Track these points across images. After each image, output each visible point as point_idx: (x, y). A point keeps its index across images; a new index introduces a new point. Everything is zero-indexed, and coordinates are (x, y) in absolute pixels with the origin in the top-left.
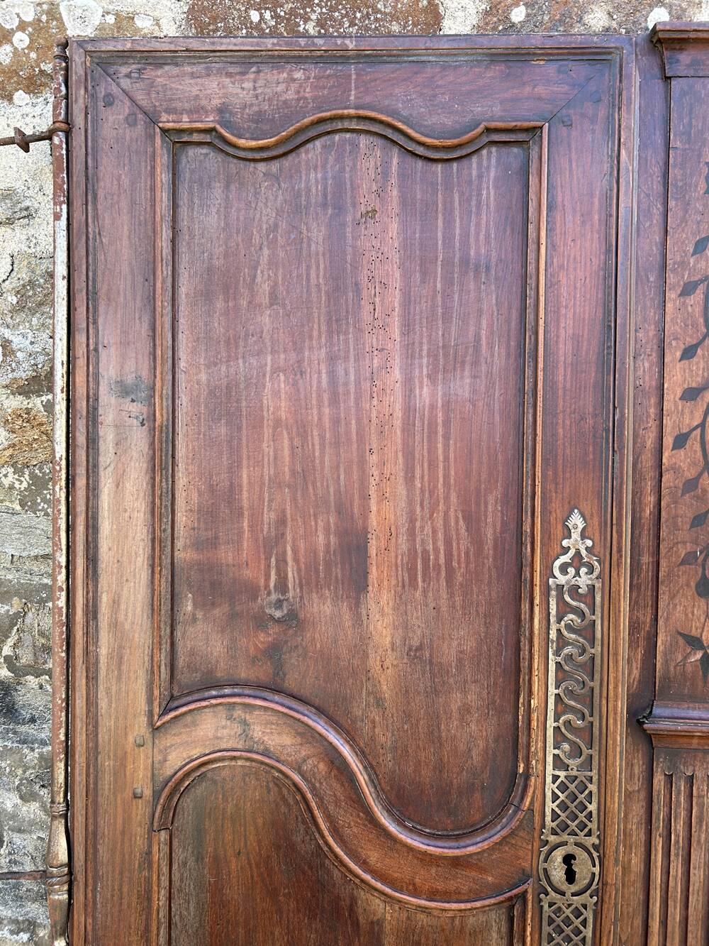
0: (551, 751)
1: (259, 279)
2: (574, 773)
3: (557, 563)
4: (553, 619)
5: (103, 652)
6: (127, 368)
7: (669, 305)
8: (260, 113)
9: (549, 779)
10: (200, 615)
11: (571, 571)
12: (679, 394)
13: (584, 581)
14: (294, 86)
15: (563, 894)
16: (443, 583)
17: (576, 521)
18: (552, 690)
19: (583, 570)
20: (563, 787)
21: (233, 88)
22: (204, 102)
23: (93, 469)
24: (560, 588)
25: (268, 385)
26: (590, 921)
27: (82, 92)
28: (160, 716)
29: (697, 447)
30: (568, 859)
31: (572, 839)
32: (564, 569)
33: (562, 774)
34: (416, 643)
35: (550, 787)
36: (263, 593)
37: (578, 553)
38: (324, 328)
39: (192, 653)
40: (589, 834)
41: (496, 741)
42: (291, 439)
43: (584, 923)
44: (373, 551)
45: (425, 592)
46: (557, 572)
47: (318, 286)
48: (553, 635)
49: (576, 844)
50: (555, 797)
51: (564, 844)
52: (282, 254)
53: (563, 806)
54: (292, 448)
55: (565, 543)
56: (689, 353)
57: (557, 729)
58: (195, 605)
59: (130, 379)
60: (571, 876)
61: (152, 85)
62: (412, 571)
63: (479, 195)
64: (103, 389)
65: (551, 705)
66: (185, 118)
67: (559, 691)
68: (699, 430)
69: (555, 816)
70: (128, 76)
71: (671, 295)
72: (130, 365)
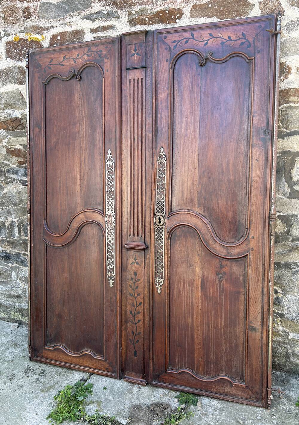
0: (164, 245)
1: (225, 349)
2: (159, 240)
3: (163, 283)
4: (163, 272)
5: (261, 270)
6: (254, 334)
7: (143, 331)
8: (224, 384)
9: (164, 239)
10: (239, 276)
11: (160, 281)
12: (141, 313)
13: (158, 279)
14: (216, 388)
15: (161, 215)
16: (185, 280)
17: (159, 291)
18: (163, 257)
19: (158, 281)
20: (161, 237)
21: (229, 390)
22: (236, 389)
23: (263, 313)
24: (162, 278)
25: (223, 326)
26: (156, 210)
27: (263, 396)
28: (247, 255)
29: (137, 303)
30: (160, 222)
31: (159, 227)
32: (161, 282)
33: (161, 240)
34: (191, 267)
35: (164, 237)
36: (224, 280)
37: (159, 285)
38: (211, 337)
39: (240, 268)
40: (156, 228)
41: (174, 246)
42: (218, 314)
43: (157, 209)
44: (200, 288)
45: (189, 278)
46: (163, 281)
47: (212, 346)
48: (163, 269)
49: (158, 226)
50: (163, 235)
51: (161, 226)
52: (219, 353)
53: (161, 233)
54: (218, 312)
55: (161, 287)
56: (139, 321)
57: (162, 249)
58: (240, 279)
59: (254, 332)
60: (160, 219)
61: (247, 395)
62: (192, 283)
63: (179, 359)
64: (260, 330)
65: (163, 254)
66: (240, 386)
67: (162, 257)
68: (137, 305)
69: (163, 231)
70: (253, 398)
71: (142, 333)
72: (254, 335)
